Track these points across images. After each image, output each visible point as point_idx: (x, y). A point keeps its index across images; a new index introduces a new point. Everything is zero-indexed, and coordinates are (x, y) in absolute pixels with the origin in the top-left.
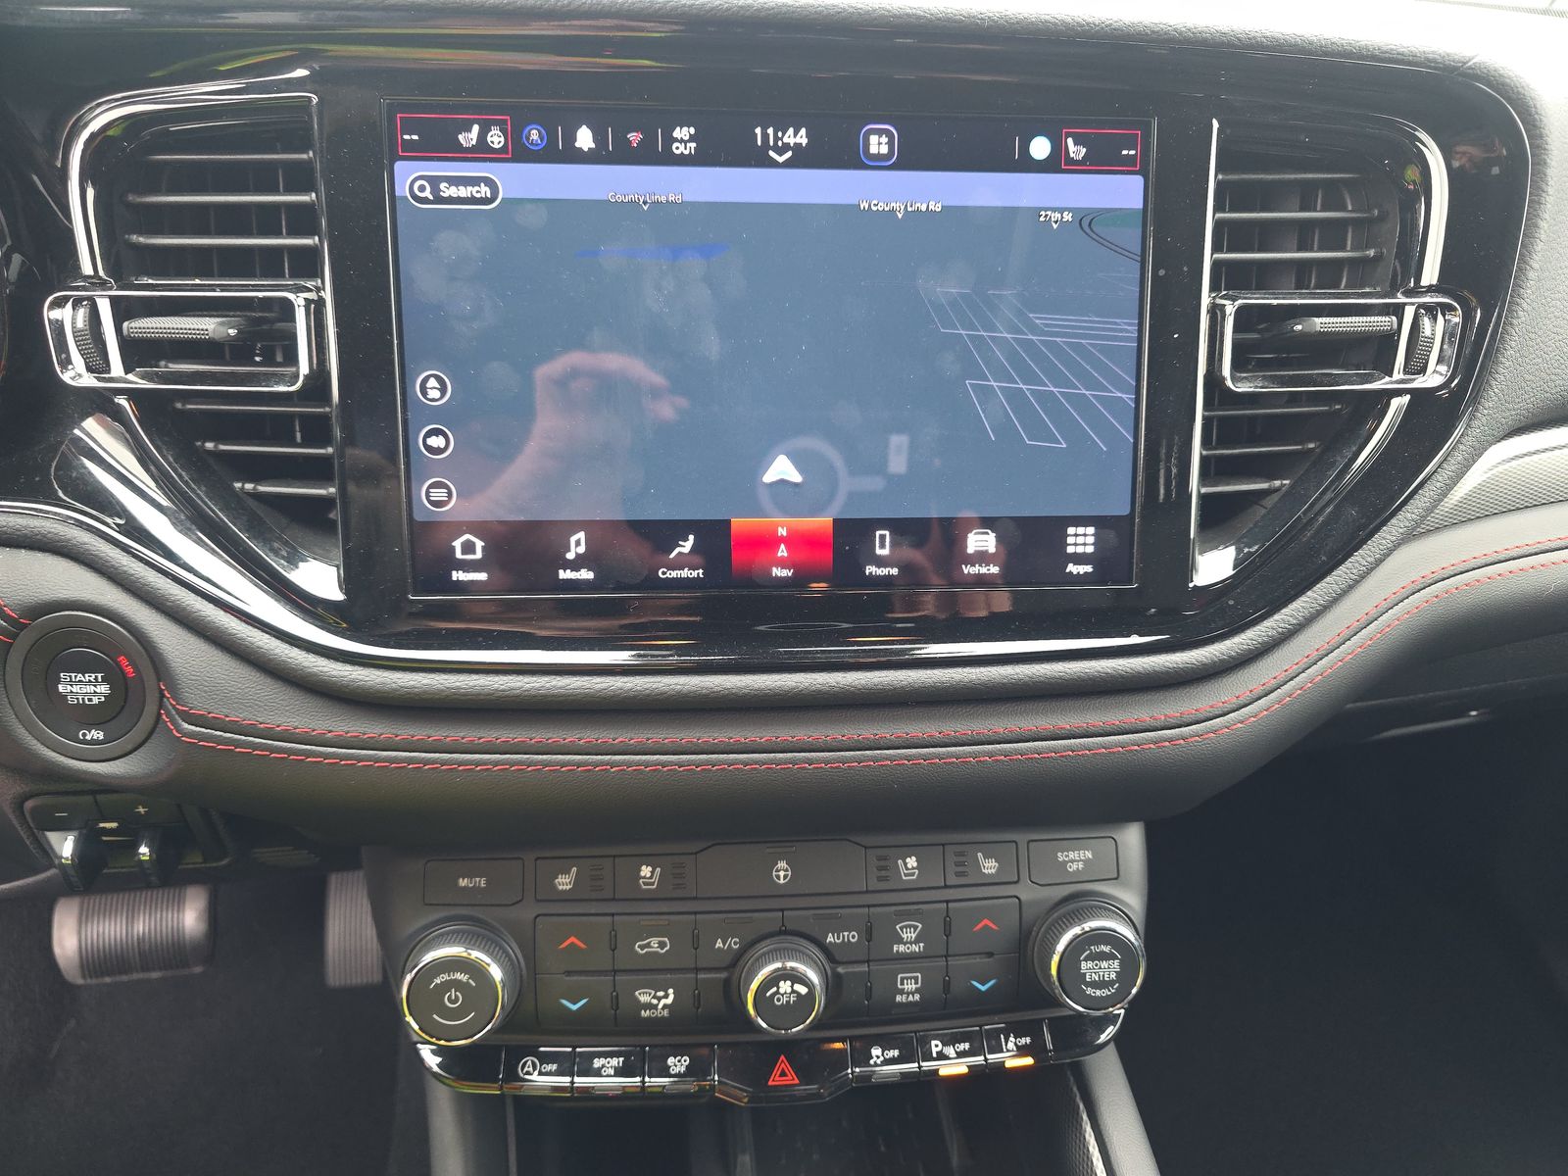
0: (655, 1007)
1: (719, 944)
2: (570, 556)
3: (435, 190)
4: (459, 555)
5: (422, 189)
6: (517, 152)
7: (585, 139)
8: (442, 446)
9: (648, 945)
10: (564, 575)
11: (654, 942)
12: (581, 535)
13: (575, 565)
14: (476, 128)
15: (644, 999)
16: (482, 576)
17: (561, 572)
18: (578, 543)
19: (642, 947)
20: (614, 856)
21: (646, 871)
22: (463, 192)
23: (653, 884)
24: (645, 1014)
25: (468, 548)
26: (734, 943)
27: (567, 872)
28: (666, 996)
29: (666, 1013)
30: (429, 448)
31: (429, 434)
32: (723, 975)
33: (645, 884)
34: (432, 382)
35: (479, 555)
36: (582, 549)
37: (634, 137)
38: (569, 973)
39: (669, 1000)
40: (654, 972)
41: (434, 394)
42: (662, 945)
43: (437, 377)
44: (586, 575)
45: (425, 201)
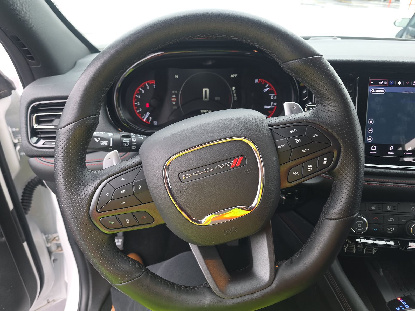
0: (390, 231)
1: (403, 220)
2: (390, 150)
3: (375, 91)
4: (372, 149)
5: (373, 91)
6: (388, 85)
7: (400, 83)
8: (371, 131)
9: (390, 220)
10: (389, 153)
11: (391, 219)
12: (392, 146)
13: (391, 151)
14: (382, 81)
15: (388, 229)
16: (375, 153)
17: (388, 152)
18: (392, 148)
19: (389, 220)
20: (382, 204)
21: (388, 207)
22: (380, 91)
23: (389, 209)
24: (388, 232)
25: (374, 148)
26: (406, 220)
27: (374, 206)
28: (392, 229)
29: (392, 232)
30: (369, 132)
31: (369, 129)
32: (403, 226)
33: (388, 209)
34: (371, 121)
35: (375, 149)
36: (392, 149)
37: (408, 83)
38: (375, 224)
39: (393, 230)
40: (391, 225)
41: (371, 123)
42: (393, 220)
43: (372, 120)
44: (392, 153)
45: (373, 92)
